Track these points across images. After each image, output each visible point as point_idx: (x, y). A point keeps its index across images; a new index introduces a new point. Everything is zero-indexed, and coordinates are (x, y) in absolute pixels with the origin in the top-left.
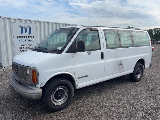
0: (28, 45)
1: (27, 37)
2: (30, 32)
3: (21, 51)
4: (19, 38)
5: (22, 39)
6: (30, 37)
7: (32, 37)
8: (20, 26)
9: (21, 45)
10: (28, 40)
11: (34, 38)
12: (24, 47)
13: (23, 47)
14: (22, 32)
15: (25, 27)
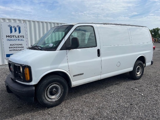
0: (17, 45)
1: (17, 37)
2: (20, 32)
3: (10, 50)
4: (8, 37)
5: (12, 38)
6: (20, 37)
7: (22, 37)
8: (9, 26)
9: (11, 45)
10: (17, 40)
11: (24, 37)
12: (14, 46)
13: (12, 46)
14: (11, 32)
15: (14, 27)
